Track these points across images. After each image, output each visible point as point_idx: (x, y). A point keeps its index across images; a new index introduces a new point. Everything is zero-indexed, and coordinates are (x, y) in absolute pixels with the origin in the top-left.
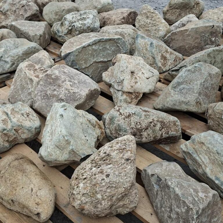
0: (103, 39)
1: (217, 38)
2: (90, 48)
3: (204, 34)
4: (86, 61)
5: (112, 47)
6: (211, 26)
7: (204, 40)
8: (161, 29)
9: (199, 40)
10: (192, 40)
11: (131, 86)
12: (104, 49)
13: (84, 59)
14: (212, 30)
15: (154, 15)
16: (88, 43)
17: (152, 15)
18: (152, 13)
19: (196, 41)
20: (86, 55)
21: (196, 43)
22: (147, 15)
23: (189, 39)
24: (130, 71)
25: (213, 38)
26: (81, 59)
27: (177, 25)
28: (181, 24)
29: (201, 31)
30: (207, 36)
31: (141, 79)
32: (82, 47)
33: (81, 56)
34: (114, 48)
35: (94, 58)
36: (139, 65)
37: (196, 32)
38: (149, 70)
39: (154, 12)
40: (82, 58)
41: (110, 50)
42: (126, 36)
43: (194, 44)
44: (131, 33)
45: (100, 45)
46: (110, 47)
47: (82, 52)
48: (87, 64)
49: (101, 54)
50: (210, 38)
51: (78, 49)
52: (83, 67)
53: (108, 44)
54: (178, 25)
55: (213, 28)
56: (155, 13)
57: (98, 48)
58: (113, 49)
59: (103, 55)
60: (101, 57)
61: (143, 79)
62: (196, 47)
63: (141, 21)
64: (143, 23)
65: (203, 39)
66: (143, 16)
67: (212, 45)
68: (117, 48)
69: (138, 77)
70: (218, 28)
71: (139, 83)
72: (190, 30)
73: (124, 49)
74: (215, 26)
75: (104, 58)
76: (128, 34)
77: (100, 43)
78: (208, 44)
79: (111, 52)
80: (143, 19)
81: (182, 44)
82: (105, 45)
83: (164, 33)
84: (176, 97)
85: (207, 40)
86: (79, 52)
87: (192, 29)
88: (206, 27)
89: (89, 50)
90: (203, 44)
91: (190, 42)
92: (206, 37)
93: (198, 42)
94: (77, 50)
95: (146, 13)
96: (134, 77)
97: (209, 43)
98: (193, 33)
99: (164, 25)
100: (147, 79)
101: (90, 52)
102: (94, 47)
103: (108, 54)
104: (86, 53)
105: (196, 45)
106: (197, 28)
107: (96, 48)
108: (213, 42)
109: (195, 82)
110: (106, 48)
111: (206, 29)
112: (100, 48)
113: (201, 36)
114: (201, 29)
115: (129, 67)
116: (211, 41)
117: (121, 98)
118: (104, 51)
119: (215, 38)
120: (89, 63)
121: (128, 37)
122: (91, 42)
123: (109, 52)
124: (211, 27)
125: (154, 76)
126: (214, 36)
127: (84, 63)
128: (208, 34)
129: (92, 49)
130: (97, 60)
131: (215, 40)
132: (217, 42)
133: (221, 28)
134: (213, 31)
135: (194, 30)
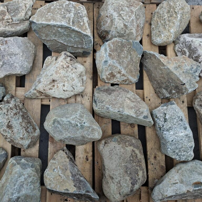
0: (71, 28)
1: (177, 94)
2: (55, 28)
3: (171, 81)
4: (47, 36)
5: (77, 38)
6: (182, 82)
7: (167, 85)
8: (162, 36)
9: (164, 81)
10: (160, 75)
11: (44, 89)
12: (68, 35)
13: (46, 33)
14: (180, 85)
15: (174, 15)
16: (54, 24)
17: (173, 15)
18: (175, 12)
19: (162, 79)
20: (49, 32)
21: (160, 80)
22: (170, 9)
23: (159, 72)
24: (52, 79)
25: (175, 91)
26: (43, 32)
27: (186, 41)
28: (189, 43)
29: (172, 77)
30: (172, 85)
31: (57, 89)
32: (47, 24)
33: (44, 30)
34: (79, 39)
35: (55, 37)
36: (66, 78)
37: (168, 74)
38: (72, 85)
39: (178, 13)
40: (45, 32)
41: (74, 39)
42: (113, 26)
43: (158, 80)
44: (118, 28)
45: (65, 31)
46: (74, 37)
47: (46, 27)
48: (47, 38)
49: (64, 38)
50: (172, 88)
51: (43, 24)
52: (43, 38)
53: (74, 34)
54: (188, 42)
55: (182, 86)
56: (177, 15)
57: (63, 32)
58: (77, 39)
59: (65, 39)
60: (62, 40)
61: (59, 89)
62: (158, 83)
63: (162, 10)
64: (161, 13)
65: (167, 83)
66: (168, 6)
67: (169, 93)
68: (81, 42)
69: (57, 86)
70: (185, 90)
71: (53, 90)
72: (166, 67)
73: (86, 45)
74: (185, 86)
75: (65, 42)
76: (115, 27)
77: (67, 29)
78: (167, 90)
79: (74, 41)
80: (165, 10)
81: (153, 70)
82: (71, 33)
83: (160, 43)
84: (49, 128)
85: (169, 87)
86: (42, 26)
87: (168, 68)
88: (178, 79)
89: (54, 29)
90: (164, 86)
91: (157, 75)
92: (170, 84)
93: (163, 81)
94: (41, 24)
95: (171, 7)
96: (54, 84)
97: (169, 90)
98: (165, 72)
99: (168, 35)
100: (64, 91)
101: (54, 31)
102: (59, 29)
103: (71, 41)
104: (50, 30)
105: (159, 81)
106: (172, 72)
107: (60, 31)
108: (171, 93)
109: (67, 133)
110: (70, 35)
111: (177, 80)
112: (65, 33)
113: (168, 80)
114: (173, 76)
115: (53, 76)
116: (171, 91)
117: (32, 91)
118: (67, 37)
119: (175, 93)
120: (49, 38)
121: (113, 29)
122: (57, 25)
123: (72, 40)
124: (181, 84)
125: (73, 92)
126: (176, 91)
127: (45, 36)
128: (174, 85)
129: (57, 30)
130: (58, 40)
131: (174, 93)
132: (174, 96)
133: (186, 92)
134: (179, 87)
135: (168, 70)
